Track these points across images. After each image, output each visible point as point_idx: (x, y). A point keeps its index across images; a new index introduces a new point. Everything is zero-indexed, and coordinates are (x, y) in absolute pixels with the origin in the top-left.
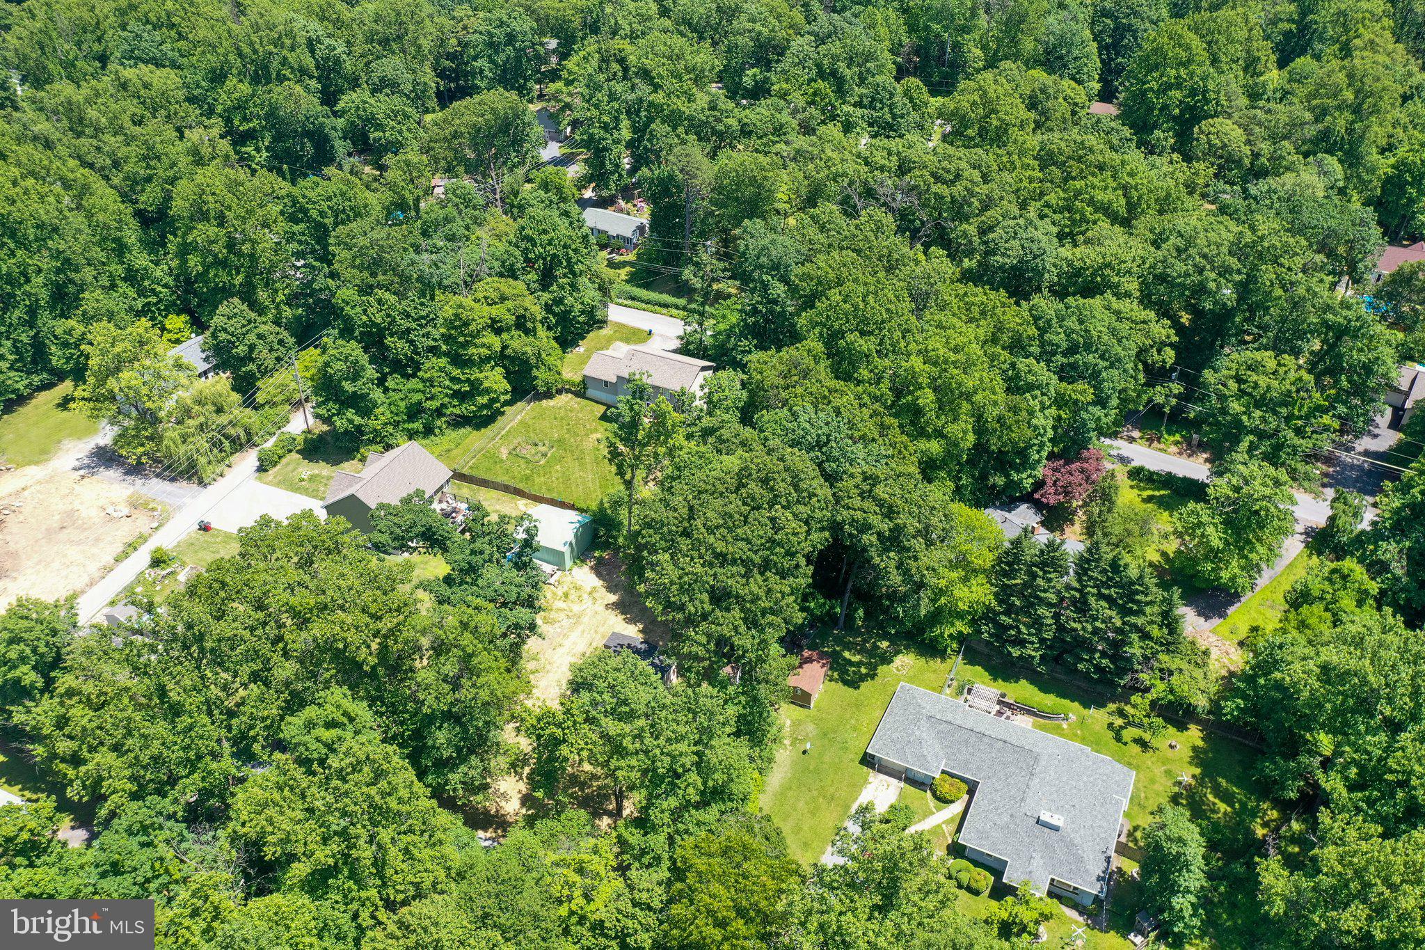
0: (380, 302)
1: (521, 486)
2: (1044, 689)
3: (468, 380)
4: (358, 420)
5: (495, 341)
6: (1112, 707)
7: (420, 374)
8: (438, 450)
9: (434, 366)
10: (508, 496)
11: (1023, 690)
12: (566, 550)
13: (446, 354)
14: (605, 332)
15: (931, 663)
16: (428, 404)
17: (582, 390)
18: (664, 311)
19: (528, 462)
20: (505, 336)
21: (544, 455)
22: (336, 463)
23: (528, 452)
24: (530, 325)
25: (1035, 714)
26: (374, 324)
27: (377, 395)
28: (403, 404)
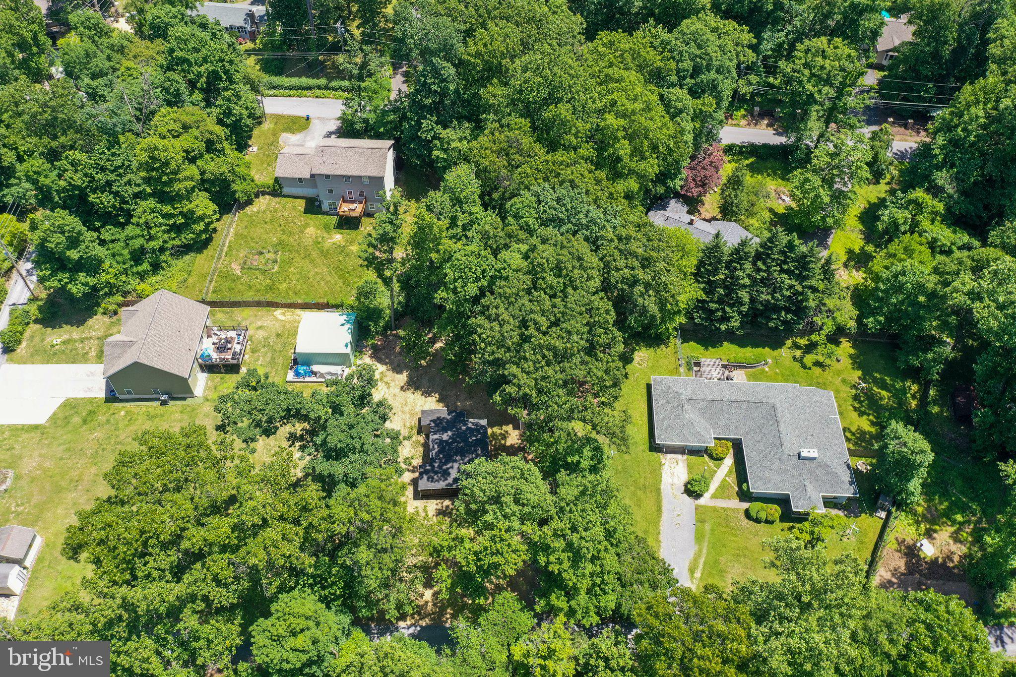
0: (73, 164)
1: (270, 298)
2: (742, 345)
3: (181, 213)
4: (91, 281)
5: (192, 170)
6: (789, 343)
7: (134, 220)
8: (173, 283)
9: (145, 209)
10: (261, 311)
11: (729, 350)
12: (348, 350)
13: (150, 195)
14: (267, 126)
15: (659, 351)
16: (151, 244)
17: (277, 189)
18: (309, 93)
19: (263, 272)
20: (199, 162)
21: (275, 261)
22: (80, 322)
23: (256, 261)
24: (218, 146)
25: (745, 367)
26: (75, 187)
27: (100, 251)
28: (126, 252)
